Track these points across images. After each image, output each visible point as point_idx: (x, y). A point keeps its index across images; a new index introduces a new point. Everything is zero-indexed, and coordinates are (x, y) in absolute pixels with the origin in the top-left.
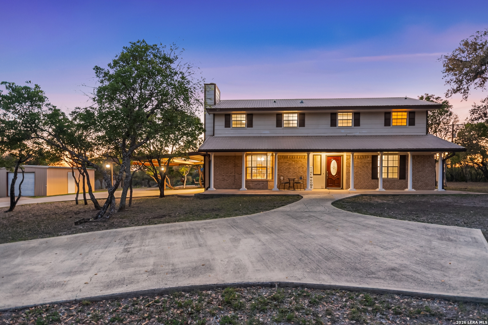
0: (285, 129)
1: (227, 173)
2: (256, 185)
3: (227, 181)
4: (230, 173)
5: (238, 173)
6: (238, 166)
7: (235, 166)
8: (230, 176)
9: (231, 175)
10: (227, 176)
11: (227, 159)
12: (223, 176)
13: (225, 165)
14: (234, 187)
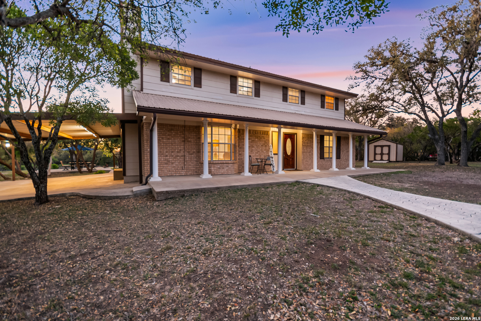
0: (240, 97)
1: (172, 152)
2: (219, 168)
3: (172, 163)
4: (178, 152)
5: (189, 152)
6: (189, 141)
7: (184, 141)
8: (178, 156)
9: (178, 154)
10: (172, 156)
11: (172, 130)
12: (167, 156)
13: (169, 139)
14: (183, 173)
